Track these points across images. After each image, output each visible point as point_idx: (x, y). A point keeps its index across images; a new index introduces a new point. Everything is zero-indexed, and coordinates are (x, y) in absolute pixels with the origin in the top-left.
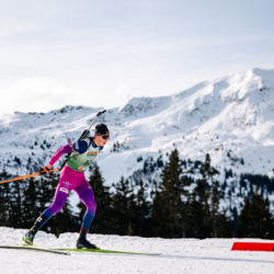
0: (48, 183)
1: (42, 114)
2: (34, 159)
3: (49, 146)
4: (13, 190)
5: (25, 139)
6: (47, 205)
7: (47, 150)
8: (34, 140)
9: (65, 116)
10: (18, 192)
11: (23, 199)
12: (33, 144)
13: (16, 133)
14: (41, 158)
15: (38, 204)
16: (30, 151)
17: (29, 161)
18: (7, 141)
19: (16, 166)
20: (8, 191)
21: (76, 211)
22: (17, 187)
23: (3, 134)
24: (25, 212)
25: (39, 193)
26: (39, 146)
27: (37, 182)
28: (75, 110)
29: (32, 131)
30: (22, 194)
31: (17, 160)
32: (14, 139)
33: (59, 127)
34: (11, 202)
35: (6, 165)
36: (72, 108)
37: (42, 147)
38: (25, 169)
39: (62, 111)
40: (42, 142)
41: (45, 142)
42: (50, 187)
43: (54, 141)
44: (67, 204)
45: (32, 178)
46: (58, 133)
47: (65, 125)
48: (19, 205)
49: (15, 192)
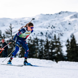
0: (54, 42)
1: (51, 15)
2: (49, 33)
3: (54, 27)
4: (40, 45)
5: (45, 25)
6: (54, 51)
7: (54, 29)
8: (48, 25)
9: (61, 15)
10: (42, 46)
11: (44, 49)
12: (48, 27)
13: (41, 22)
14: (51, 32)
15: (50, 51)
16: (47, 30)
17: (47, 33)
18: (38, 25)
19: (41, 35)
20: (38, 45)
21: (65, 53)
22: (41, 44)
23: (36, 23)
24: (45, 54)
25: (50, 46)
26: (50, 28)
27: (49, 42)
28: (65, 13)
29: (47, 22)
30: (43, 46)
31: (42, 33)
32: (40, 24)
33: (58, 20)
34: (39, 50)
35: (37, 35)
36: (64, 12)
37: (51, 28)
38: (45, 37)
39: (60, 13)
40: (51, 26)
41: (53, 26)
42: (55, 44)
43: (56, 25)
44: (61, 51)
45: (47, 40)
46: (58, 22)
47: (61, 19)
48: (42, 51)
49: (41, 46)
